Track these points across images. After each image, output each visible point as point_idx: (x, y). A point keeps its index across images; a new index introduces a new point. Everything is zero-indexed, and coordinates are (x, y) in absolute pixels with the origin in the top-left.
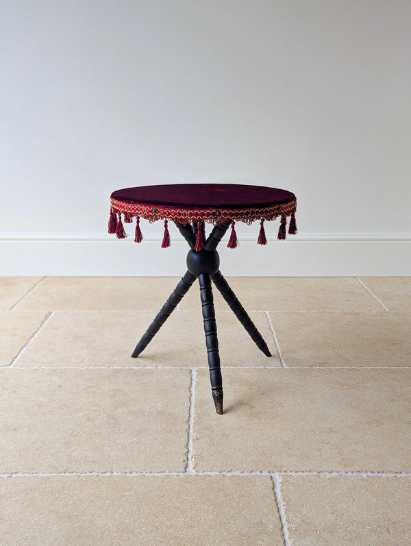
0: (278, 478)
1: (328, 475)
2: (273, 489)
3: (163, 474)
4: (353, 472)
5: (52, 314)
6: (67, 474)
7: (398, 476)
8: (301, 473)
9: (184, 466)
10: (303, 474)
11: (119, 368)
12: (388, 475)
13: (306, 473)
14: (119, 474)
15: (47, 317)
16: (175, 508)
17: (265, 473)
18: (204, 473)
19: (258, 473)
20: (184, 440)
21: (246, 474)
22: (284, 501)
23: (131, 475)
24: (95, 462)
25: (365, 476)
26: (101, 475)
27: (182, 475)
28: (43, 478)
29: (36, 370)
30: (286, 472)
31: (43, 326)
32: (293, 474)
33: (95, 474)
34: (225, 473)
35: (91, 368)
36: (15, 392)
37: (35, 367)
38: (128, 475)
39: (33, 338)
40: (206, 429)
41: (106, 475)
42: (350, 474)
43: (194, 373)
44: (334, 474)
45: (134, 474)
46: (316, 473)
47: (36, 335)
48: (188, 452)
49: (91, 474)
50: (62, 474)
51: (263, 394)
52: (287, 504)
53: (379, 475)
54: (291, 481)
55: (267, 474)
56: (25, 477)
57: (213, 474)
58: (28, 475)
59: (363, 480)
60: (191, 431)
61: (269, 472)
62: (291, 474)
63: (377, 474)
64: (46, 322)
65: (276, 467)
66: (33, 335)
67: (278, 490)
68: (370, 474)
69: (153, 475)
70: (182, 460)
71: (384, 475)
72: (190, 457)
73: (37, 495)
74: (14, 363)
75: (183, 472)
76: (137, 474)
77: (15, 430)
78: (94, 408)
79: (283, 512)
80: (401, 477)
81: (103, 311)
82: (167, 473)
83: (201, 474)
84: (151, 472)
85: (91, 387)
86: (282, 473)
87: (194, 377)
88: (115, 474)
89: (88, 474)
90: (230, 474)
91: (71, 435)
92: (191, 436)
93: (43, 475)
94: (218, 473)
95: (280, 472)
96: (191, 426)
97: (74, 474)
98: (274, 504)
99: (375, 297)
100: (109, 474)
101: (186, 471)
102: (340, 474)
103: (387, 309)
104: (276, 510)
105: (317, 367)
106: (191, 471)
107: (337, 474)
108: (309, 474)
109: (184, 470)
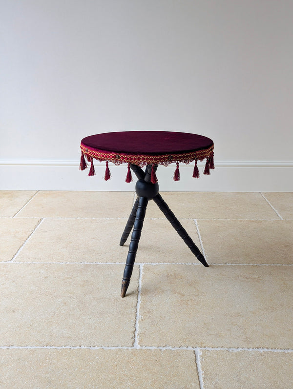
0: (199, 353)
1: (236, 351)
2: (195, 361)
3: (117, 348)
4: (253, 348)
5: (43, 221)
6: (48, 347)
7: (286, 352)
8: (216, 349)
9: (132, 341)
10: (217, 349)
11: (88, 263)
12: (278, 351)
13: (219, 349)
14: (85, 347)
15: (39, 222)
16: (124, 375)
17: (190, 348)
18: (146, 348)
19: (185, 348)
20: (133, 321)
21: (176, 348)
22: (203, 370)
23: (93, 348)
24: (69, 338)
25: (262, 352)
26: (72, 348)
27: (130, 348)
28: (31, 350)
29: (30, 264)
30: (205, 347)
31: (36, 230)
32: (210, 349)
33: (68, 347)
34: (161, 348)
35: (69, 263)
36: (14, 282)
37: (29, 262)
38: (92, 348)
39: (28, 239)
40: (149, 312)
41: (76, 348)
42: (251, 350)
43: (142, 268)
44: (239, 350)
45: (96, 348)
46: (227, 349)
47: (30, 237)
48: (135, 331)
49: (66, 347)
50: (45, 347)
51: (190, 285)
52: (205, 373)
53: (273, 351)
54: (209, 355)
55: (191, 349)
56: (19, 349)
57: (153, 348)
58: (21, 348)
59: (261, 355)
60: (138, 314)
61: (193, 347)
62: (208, 349)
63: (271, 350)
64: (38, 227)
65: (197, 343)
66: (28, 237)
67: (199, 362)
68: (266, 350)
69: (109, 348)
70: (131, 337)
71: (275, 351)
72: (136, 335)
73: (26, 363)
74: (14, 259)
75: (131, 347)
76: (99, 348)
77: (13, 312)
78: (70, 295)
79: (202, 380)
80: (288, 353)
81: (79, 218)
82: (120, 347)
83: (144, 348)
84: (108, 347)
85: (68, 278)
86: (203, 349)
87: (141, 271)
88: (83, 347)
89: (63, 347)
90: (165, 349)
91: (52, 316)
92: (138, 318)
93: (32, 348)
94: (156, 348)
95: (201, 347)
96: (138, 310)
97: (54, 347)
98: (196, 374)
99: (273, 208)
100: (78, 347)
101: (133, 346)
102: (244, 349)
103: (281, 218)
104: (197, 378)
105: (230, 264)
106: (137, 346)
107: (242, 349)
108: (222, 349)
109: (132, 345)
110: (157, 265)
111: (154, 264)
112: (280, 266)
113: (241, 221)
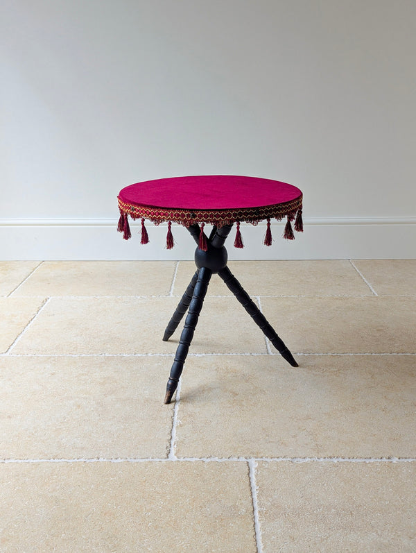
0: (254, 464)
1: (302, 461)
2: (249, 474)
3: (147, 460)
4: (325, 458)
5: (49, 301)
6: (56, 460)
8: (276, 459)
9: (166, 452)
10: (278, 460)
11: (110, 355)
12: (358, 460)
13: (281, 459)
14: (105, 460)
15: (44, 303)
16: (155, 492)
17: (243, 459)
18: (184, 460)
19: (236, 459)
20: (168, 427)
21: (224, 459)
22: (258, 486)
23: (116, 461)
24: (83, 448)
25: (336, 462)
26: (88, 461)
27: (164, 460)
28: (33, 464)
29: (31, 357)
30: (262, 457)
31: (39, 312)
32: (269, 460)
33: (82, 460)
34: (204, 459)
35: (84, 355)
36: (10, 380)
37: (30, 355)
38: (114, 461)
39: (29, 325)
40: (190, 416)
41: (93, 461)
42: (322, 460)
44: (306, 460)
45: (119, 460)
46: (290, 459)
47: (32, 322)
48: (171, 438)
49: (79, 460)
50: (52, 460)
51: (247, 381)
52: (261, 489)
53: (351, 460)
54: (266, 467)
55: (244, 460)
56: (17, 463)
57: (193, 460)
58: (19, 461)
59: (334, 465)
60: (176, 418)
61: (246, 458)
62: (266, 460)
63: (348, 460)
64: (42, 309)
65: (253, 453)
66: (29, 323)
67: (253, 476)
68: (341, 460)
69: (136, 461)
70: (165, 446)
71: (354, 461)
72: (173, 444)
73: (27, 479)
74: (10, 351)
75: (166, 459)
76: (122, 460)
77: (9, 417)
78: (85, 395)
79: (255, 497)
80: (370, 463)
81: (98, 297)
82: (150, 459)
83: (181, 460)
84: (135, 458)
85: (83, 374)
86: (259, 459)
88: (101, 460)
89: (76, 460)
90: (209, 460)
91: (61, 423)
92: (175, 423)
93: (34, 461)
94: (198, 459)
95: (257, 458)
96: (176, 413)
97: (63, 460)
98: (248, 489)
99: (365, 281)
100: (95, 460)
101: (168, 457)
102: (312, 460)
103: (375, 293)
104: (249, 494)
105: (302, 354)
106: (173, 457)
107: (310, 459)
108: (284, 459)
109: (166, 456)
110: (203, 356)
111: (200, 355)
112: (367, 356)
113: (320, 298)
